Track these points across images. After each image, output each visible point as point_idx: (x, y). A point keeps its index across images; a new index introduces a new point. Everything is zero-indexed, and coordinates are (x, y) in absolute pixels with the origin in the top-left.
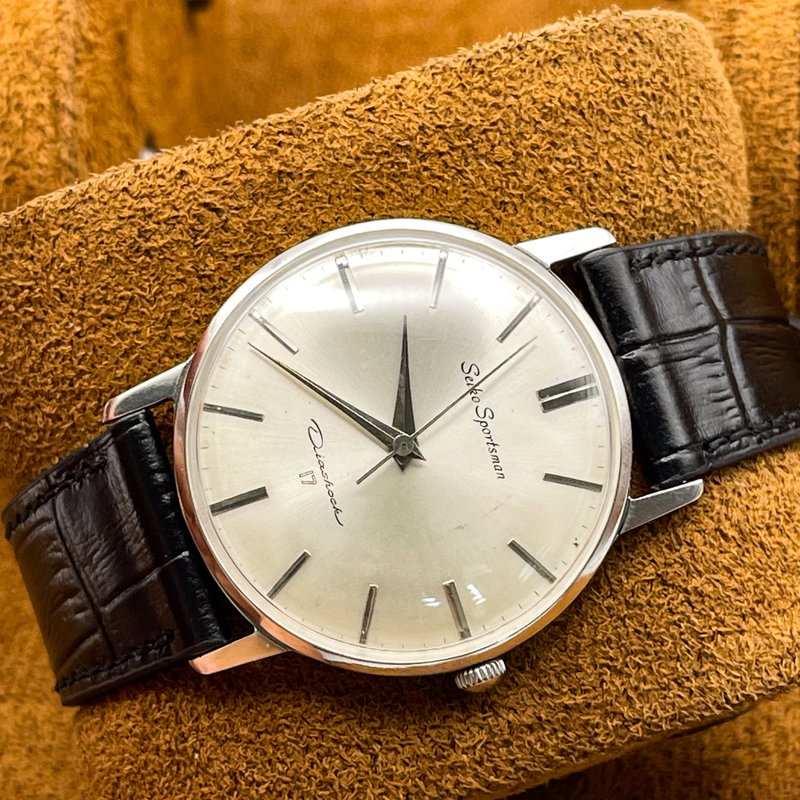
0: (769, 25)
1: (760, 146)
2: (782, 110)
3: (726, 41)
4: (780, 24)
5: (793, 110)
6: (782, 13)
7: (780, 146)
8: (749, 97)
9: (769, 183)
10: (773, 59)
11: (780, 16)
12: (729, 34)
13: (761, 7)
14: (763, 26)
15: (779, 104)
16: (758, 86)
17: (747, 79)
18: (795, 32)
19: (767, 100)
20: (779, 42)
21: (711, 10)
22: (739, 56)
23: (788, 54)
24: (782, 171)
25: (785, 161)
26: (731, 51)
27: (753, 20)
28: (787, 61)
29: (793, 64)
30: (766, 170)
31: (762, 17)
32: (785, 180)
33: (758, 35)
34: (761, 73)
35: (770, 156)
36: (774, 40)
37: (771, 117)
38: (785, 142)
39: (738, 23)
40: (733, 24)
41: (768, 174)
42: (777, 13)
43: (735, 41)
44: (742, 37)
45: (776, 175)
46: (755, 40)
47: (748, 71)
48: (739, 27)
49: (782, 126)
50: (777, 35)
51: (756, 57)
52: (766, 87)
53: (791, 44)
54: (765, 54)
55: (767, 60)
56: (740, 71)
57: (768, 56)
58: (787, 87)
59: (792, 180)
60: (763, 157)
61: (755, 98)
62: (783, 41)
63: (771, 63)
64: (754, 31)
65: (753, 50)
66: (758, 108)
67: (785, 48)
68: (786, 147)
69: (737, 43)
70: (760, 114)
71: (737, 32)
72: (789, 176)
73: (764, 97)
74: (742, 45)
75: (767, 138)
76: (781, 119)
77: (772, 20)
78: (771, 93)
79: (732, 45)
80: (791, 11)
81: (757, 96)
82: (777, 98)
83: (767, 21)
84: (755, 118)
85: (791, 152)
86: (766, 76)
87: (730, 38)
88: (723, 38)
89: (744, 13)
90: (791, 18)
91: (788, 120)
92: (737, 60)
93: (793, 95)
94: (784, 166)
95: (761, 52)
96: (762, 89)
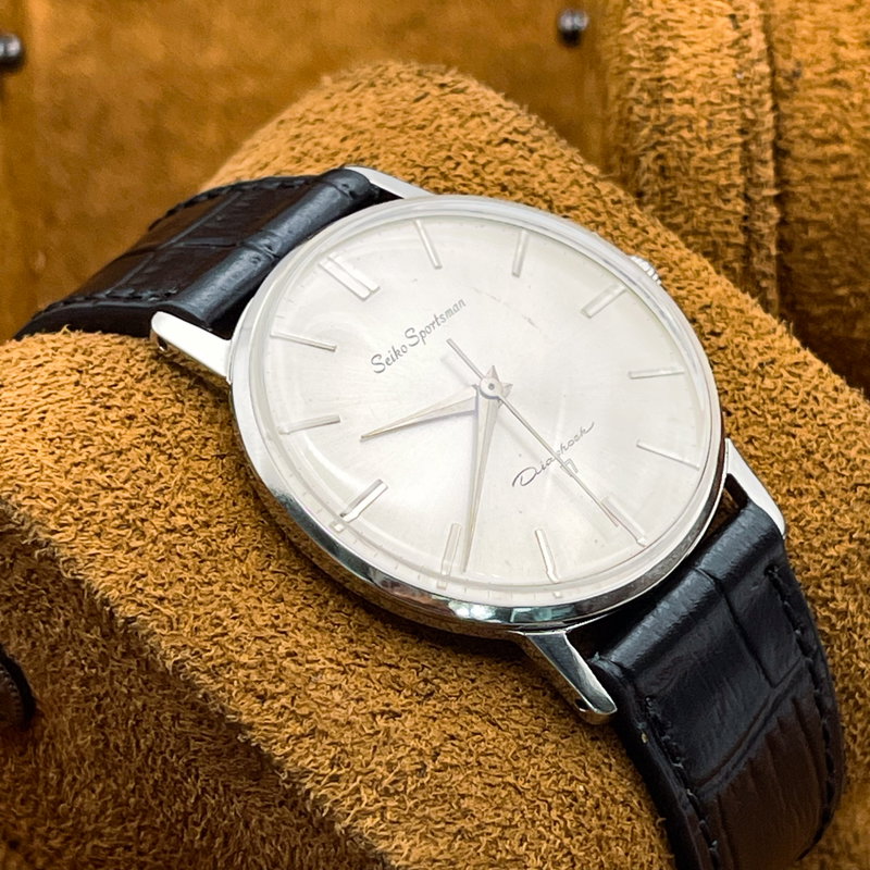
0: (704, 65)
1: (699, 206)
2: (722, 164)
3: (655, 83)
4: (717, 63)
5: (735, 163)
6: (719, 51)
7: (722, 206)
8: (684, 148)
9: (710, 249)
10: (711, 104)
11: (716, 54)
12: (657, 75)
13: (693, 43)
14: (697, 65)
15: (719, 157)
16: (694, 134)
17: (680, 128)
18: (734, 71)
19: (706, 152)
20: (715, 83)
21: (636, 47)
22: (670, 101)
23: (727, 97)
24: (726, 234)
25: (728, 222)
26: (661, 95)
27: (685, 59)
28: (726, 106)
29: (734, 109)
30: (707, 234)
31: (695, 56)
32: (728, 245)
33: (692, 76)
34: (698, 121)
35: (711, 217)
36: (710, 81)
37: (710, 171)
38: (727, 201)
39: (668, 63)
40: (662, 63)
41: (709, 239)
42: (712, 51)
43: (664, 83)
44: (672, 78)
45: (719, 240)
46: (688, 82)
47: (682, 118)
48: (669, 66)
49: (723, 182)
50: (714, 75)
51: (691, 102)
52: (704, 136)
53: (730, 86)
54: (700, 99)
55: (702, 104)
56: (671, 119)
57: (705, 99)
58: (728, 136)
59: (737, 245)
60: (703, 219)
61: (691, 150)
62: (721, 83)
63: (708, 109)
64: (686, 72)
65: (687, 94)
66: (695, 162)
67: (723, 90)
68: (729, 207)
69: (668, 85)
70: (698, 169)
71: (667, 73)
72: (733, 240)
73: (702, 149)
74: (674, 90)
75: (707, 196)
76: (722, 173)
77: (707, 59)
78: (709, 143)
79: (662, 88)
80: (729, 47)
81: (691, 146)
82: (716, 150)
83: (701, 59)
84: (692, 172)
85: (736, 213)
86: (703, 123)
87: (660, 80)
88: (651, 80)
89: (675, 51)
90: (731, 56)
91: (730, 175)
92: (668, 105)
93: (734, 145)
94: (728, 229)
95: (696, 95)
96: (699, 139)
